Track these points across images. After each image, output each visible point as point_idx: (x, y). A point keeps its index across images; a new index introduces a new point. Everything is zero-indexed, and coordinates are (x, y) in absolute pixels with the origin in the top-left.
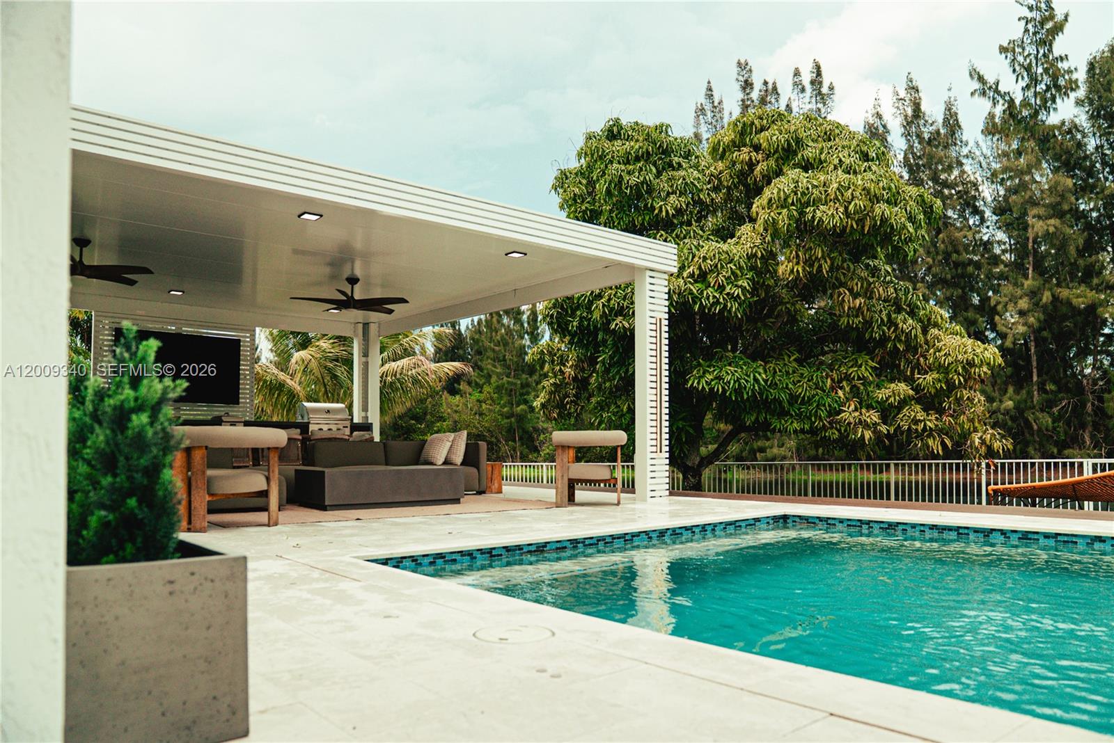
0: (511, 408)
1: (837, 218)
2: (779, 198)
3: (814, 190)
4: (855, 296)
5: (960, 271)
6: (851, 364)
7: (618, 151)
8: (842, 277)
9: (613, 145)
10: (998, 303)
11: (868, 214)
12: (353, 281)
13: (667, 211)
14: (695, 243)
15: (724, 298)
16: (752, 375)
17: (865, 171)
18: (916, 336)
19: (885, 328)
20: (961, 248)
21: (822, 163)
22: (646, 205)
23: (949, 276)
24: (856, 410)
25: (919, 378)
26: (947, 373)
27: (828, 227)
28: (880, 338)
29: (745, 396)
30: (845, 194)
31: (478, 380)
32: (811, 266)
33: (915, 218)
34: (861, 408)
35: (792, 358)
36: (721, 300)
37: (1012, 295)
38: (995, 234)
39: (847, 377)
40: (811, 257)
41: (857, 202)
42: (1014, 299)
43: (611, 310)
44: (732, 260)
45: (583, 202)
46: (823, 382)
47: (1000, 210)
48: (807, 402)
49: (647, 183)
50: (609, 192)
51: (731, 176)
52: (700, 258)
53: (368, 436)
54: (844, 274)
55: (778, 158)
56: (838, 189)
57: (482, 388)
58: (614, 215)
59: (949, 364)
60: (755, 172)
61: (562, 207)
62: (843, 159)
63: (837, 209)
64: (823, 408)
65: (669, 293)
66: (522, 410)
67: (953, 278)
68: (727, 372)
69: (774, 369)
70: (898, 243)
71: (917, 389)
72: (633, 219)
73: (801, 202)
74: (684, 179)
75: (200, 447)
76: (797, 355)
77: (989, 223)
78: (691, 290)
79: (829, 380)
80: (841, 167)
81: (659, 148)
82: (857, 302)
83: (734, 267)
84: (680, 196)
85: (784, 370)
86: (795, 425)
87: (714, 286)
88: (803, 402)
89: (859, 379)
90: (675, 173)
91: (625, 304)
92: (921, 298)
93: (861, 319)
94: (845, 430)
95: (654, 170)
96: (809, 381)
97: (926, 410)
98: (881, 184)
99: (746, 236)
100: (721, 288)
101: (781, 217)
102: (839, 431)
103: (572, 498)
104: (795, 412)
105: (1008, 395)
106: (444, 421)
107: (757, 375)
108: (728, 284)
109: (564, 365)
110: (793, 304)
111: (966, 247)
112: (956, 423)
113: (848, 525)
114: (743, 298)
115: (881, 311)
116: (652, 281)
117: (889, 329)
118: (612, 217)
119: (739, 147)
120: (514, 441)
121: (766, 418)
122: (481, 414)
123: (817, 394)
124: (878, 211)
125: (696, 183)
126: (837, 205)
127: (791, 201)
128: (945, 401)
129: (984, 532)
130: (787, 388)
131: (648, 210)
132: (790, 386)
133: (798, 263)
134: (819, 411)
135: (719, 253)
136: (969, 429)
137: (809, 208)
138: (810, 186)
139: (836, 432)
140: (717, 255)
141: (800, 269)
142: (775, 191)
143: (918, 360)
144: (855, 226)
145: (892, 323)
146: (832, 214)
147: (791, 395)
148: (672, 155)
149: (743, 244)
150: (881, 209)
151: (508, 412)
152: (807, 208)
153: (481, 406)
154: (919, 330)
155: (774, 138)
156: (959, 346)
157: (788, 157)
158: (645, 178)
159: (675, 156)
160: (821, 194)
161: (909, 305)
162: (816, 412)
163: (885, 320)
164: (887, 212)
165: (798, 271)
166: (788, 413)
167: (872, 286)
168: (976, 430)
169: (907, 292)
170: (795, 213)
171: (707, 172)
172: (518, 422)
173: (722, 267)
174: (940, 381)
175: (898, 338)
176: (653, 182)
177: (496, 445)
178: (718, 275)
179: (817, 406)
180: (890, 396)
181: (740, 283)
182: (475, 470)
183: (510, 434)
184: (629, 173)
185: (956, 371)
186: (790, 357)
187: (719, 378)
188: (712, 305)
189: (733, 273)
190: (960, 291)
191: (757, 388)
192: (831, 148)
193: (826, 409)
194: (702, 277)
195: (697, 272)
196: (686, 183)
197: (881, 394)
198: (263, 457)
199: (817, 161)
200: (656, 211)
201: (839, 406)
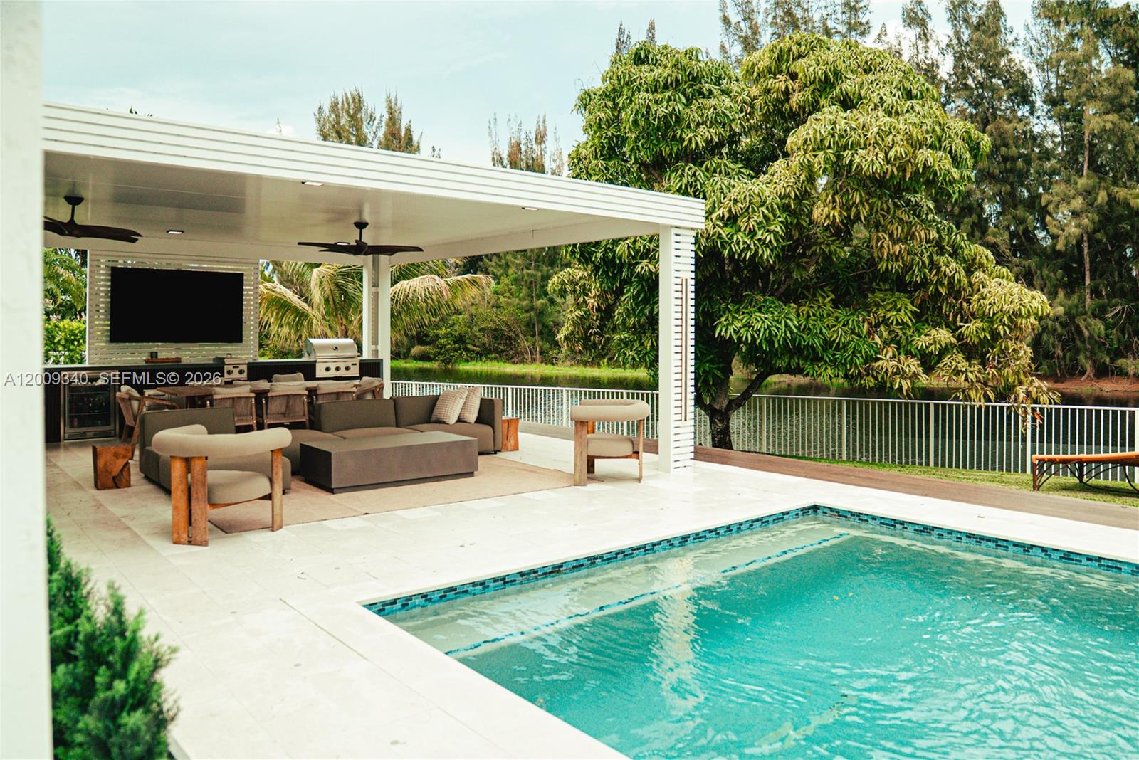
0: (531, 301)
1: (877, 164)
2: (816, 139)
3: (853, 133)
4: (895, 241)
5: (1008, 166)
6: (890, 306)
7: (646, 77)
8: (881, 219)
9: (640, 71)
10: (1049, 202)
11: (909, 161)
12: (361, 225)
13: (697, 143)
14: (726, 182)
15: (755, 244)
16: (783, 322)
17: (907, 111)
18: (959, 281)
19: (927, 271)
20: (1011, 142)
21: (861, 99)
22: (674, 136)
23: (997, 171)
24: (894, 356)
25: (961, 327)
26: (992, 322)
27: (868, 174)
28: (922, 280)
29: (776, 345)
30: (885, 139)
31: (495, 271)
32: (849, 210)
33: (961, 157)
34: (899, 354)
35: (828, 300)
36: (752, 246)
37: (1065, 194)
38: (1045, 125)
39: (885, 322)
40: (847, 201)
41: (898, 149)
42: (1066, 199)
43: (637, 252)
44: (765, 203)
45: (609, 127)
46: (859, 327)
47: (1052, 101)
48: (842, 348)
49: (676, 115)
50: (635, 122)
51: (765, 102)
52: (730, 200)
53: (377, 383)
54: (883, 216)
55: (814, 89)
56: (878, 133)
57: (499, 279)
58: (640, 144)
59: (994, 314)
60: (791, 101)
61: (586, 130)
62: (884, 98)
63: (877, 154)
64: (859, 355)
65: (696, 236)
66: (542, 304)
67: (1001, 172)
68: (756, 319)
69: (808, 312)
70: (942, 184)
71: (959, 338)
72: (660, 149)
73: (838, 144)
74: (715, 109)
75: (199, 458)
76: (832, 296)
77: (1039, 113)
78: (720, 234)
79: (866, 325)
80: (882, 106)
81: (688, 76)
82: (897, 248)
83: (766, 212)
84: (710, 127)
85: (818, 314)
86: (829, 371)
87: (745, 230)
88: (837, 349)
89: (898, 324)
90: (705, 101)
91: (652, 247)
92: (965, 238)
93: (900, 263)
94: (883, 377)
95: (684, 100)
96: (844, 325)
97: (968, 359)
98: (924, 128)
99: (778, 174)
100: (752, 233)
101: (817, 159)
102: (876, 379)
103: (591, 469)
104: (829, 358)
105: (1058, 300)
106: (460, 314)
107: (788, 321)
108: (759, 228)
109: (587, 295)
110: (828, 245)
111: (1016, 139)
112: (1000, 375)
113: (881, 523)
114: (775, 244)
115: (922, 253)
116: (678, 238)
117: (930, 271)
118: (638, 146)
119: (775, 75)
120: (533, 335)
121: (798, 364)
122: (498, 307)
123: (853, 341)
124: (920, 158)
125: (727, 112)
126: (877, 150)
127: (827, 144)
128: (989, 352)
129: (1024, 547)
130: (821, 333)
131: (677, 140)
132: (824, 331)
133: (834, 208)
134: (855, 358)
135: (750, 195)
136: (1014, 382)
137: (847, 152)
138: (848, 129)
139: (872, 380)
140: (748, 199)
141: (836, 214)
142: (811, 132)
143: (961, 303)
144: (896, 173)
145: (933, 265)
146: (872, 160)
147: (825, 340)
148: (703, 81)
149: (776, 183)
150: (924, 155)
151: (527, 305)
152: (844, 151)
153: (498, 299)
154: (963, 273)
155: (811, 69)
156: (1005, 295)
157: (825, 88)
158: (674, 108)
159: (706, 82)
160: (860, 137)
161: (953, 246)
162: (852, 359)
163: (927, 262)
164: (930, 159)
165: (834, 216)
166: (822, 359)
167: (913, 229)
168: (1021, 383)
169: (950, 232)
170: (832, 156)
171: (740, 99)
172: (538, 316)
173: (754, 211)
174: (983, 330)
175: (940, 282)
176: (682, 112)
177: (515, 340)
178: (749, 218)
179: (853, 353)
180: (932, 344)
181: (772, 228)
182: (490, 429)
183: (530, 325)
184: (657, 102)
185: (1001, 321)
186: (824, 299)
187: (748, 325)
188: (742, 251)
189: (765, 216)
190: (1009, 187)
191: (789, 335)
192: (872, 83)
193: (862, 357)
194: (732, 220)
195: (727, 215)
196: (717, 114)
197: (921, 341)
198: (267, 414)
199: (856, 95)
200: (685, 143)
201: (876, 353)
